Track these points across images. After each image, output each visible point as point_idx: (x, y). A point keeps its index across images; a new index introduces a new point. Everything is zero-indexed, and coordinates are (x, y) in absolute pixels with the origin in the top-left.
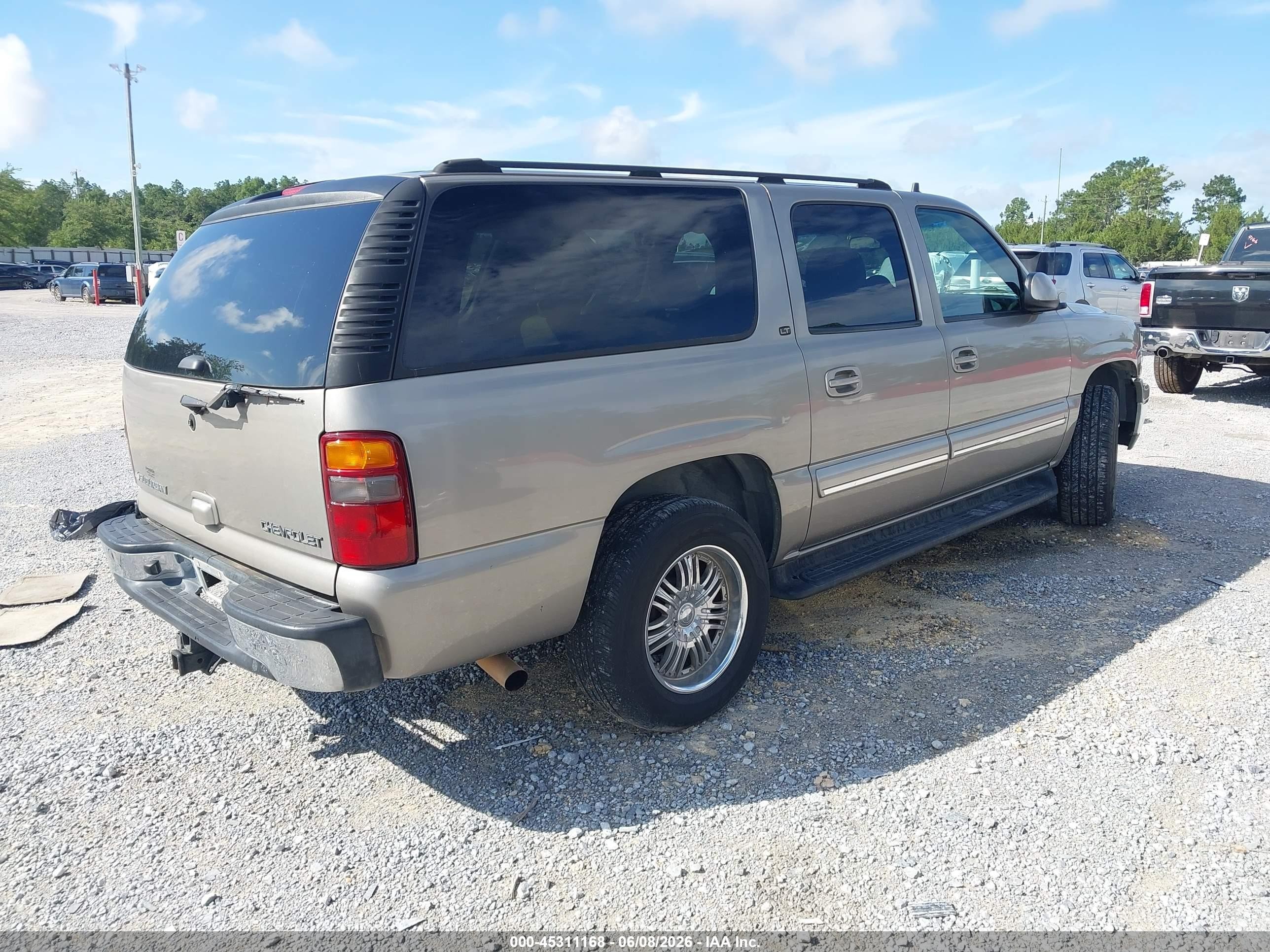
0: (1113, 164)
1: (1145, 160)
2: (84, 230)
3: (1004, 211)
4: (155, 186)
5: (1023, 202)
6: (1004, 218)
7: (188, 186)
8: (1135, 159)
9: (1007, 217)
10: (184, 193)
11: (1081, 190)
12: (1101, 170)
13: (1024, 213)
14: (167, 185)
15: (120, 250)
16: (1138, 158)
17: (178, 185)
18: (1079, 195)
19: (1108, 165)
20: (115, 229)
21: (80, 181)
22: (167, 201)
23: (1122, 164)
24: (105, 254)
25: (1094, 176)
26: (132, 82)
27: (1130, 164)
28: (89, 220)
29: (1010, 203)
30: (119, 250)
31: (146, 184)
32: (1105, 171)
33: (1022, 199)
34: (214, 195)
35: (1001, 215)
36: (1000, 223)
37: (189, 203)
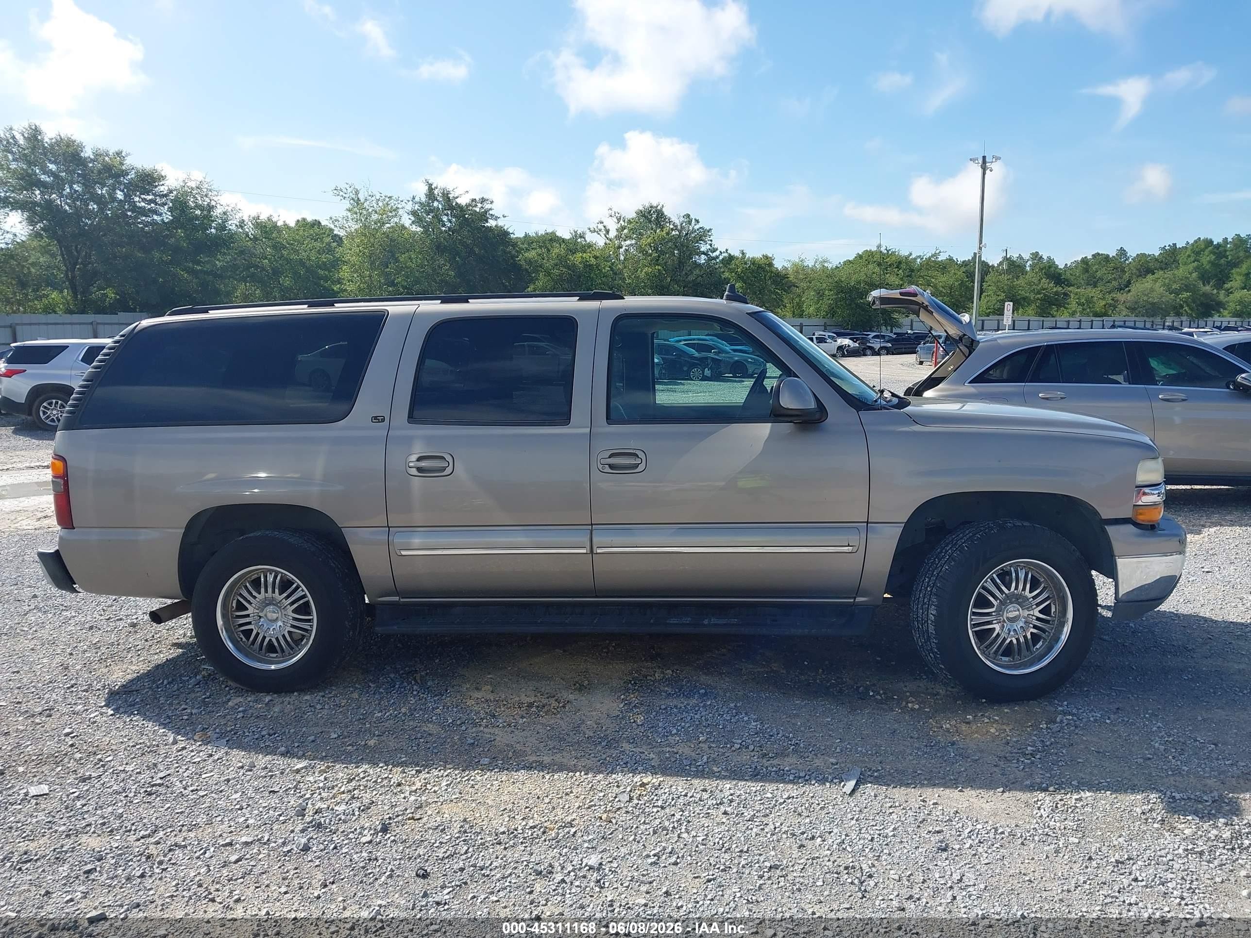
2: (998, 301)
4: (1102, 254)
7: (1132, 253)
10: (1127, 260)
14: (1112, 253)
15: (1029, 318)
17: (1122, 252)
20: (1024, 299)
21: (1036, 256)
22: (1109, 269)
24: (1056, 321)
26: (988, 172)
28: (1004, 292)
30: (1027, 318)
31: (1094, 253)
34: (1157, 260)
37: (1130, 269)
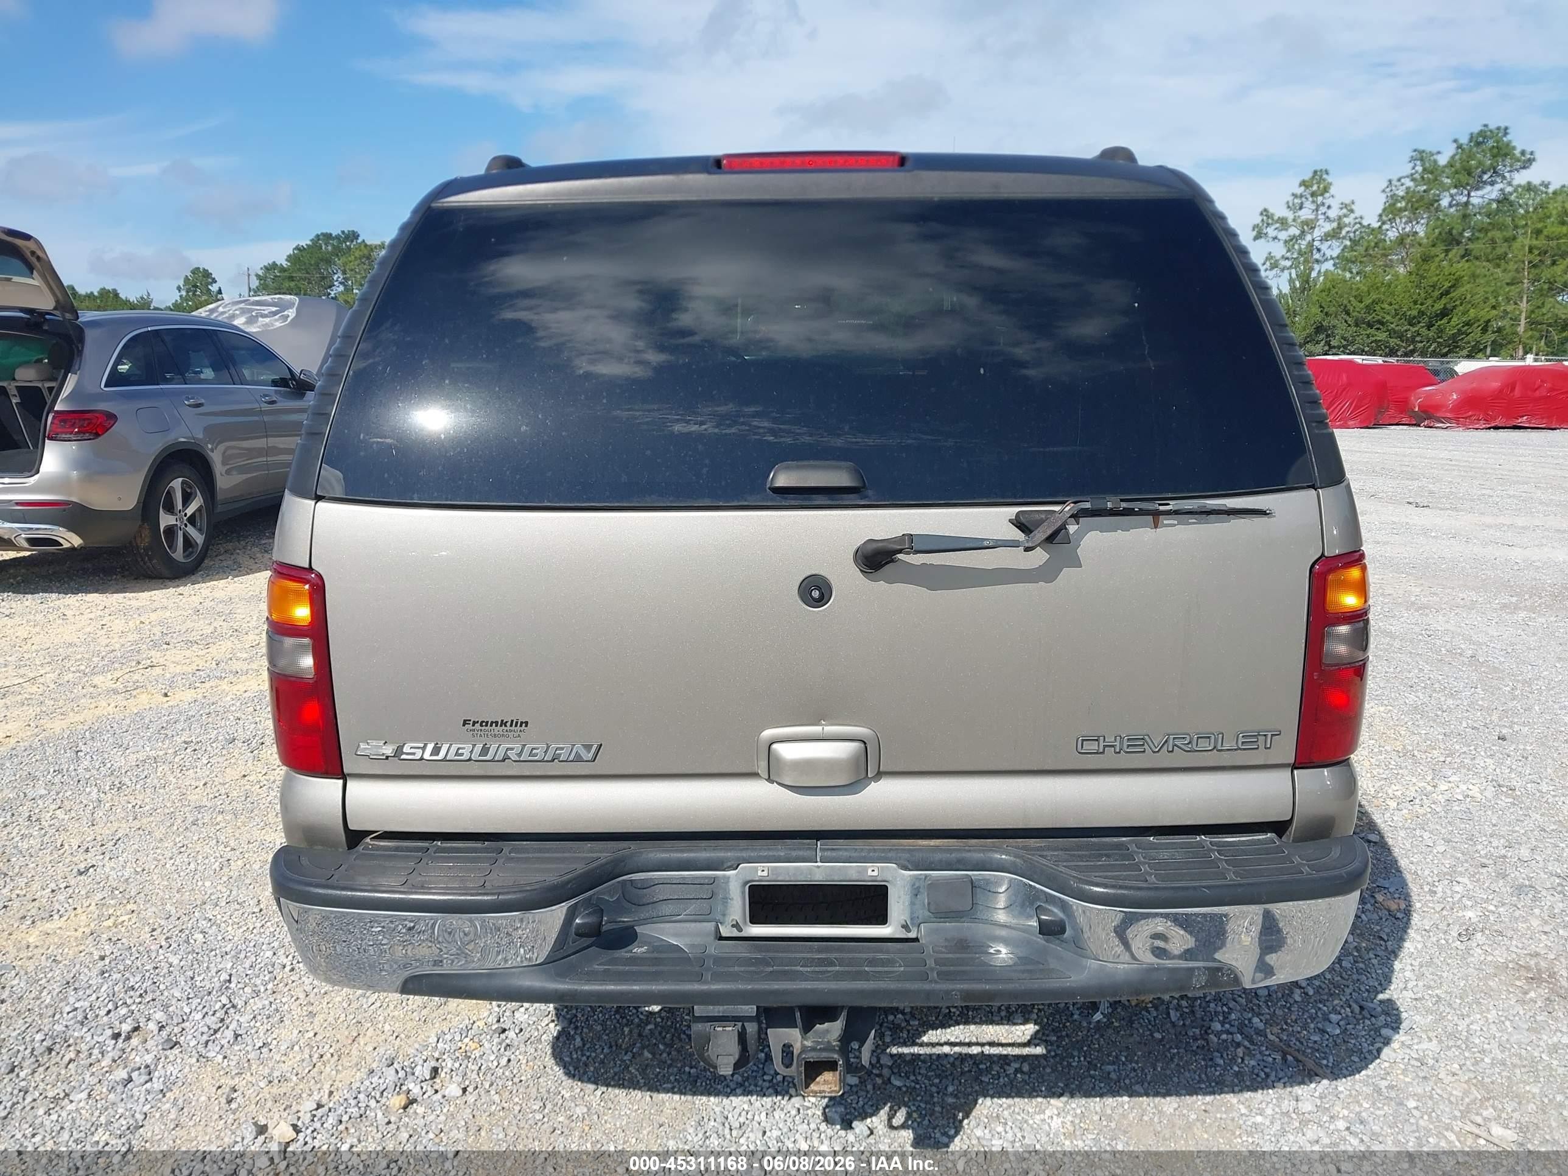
0: (318, 236)
1: (354, 236)
3: (181, 283)
5: (207, 274)
6: (184, 293)
8: (343, 232)
9: (187, 292)
11: (285, 264)
12: (305, 242)
13: (210, 287)
16: (346, 232)
18: (283, 269)
19: (312, 236)
23: (328, 237)
25: (297, 248)
27: (338, 237)
29: (189, 274)
32: (309, 243)
33: (204, 269)
35: (179, 289)
36: (178, 299)
